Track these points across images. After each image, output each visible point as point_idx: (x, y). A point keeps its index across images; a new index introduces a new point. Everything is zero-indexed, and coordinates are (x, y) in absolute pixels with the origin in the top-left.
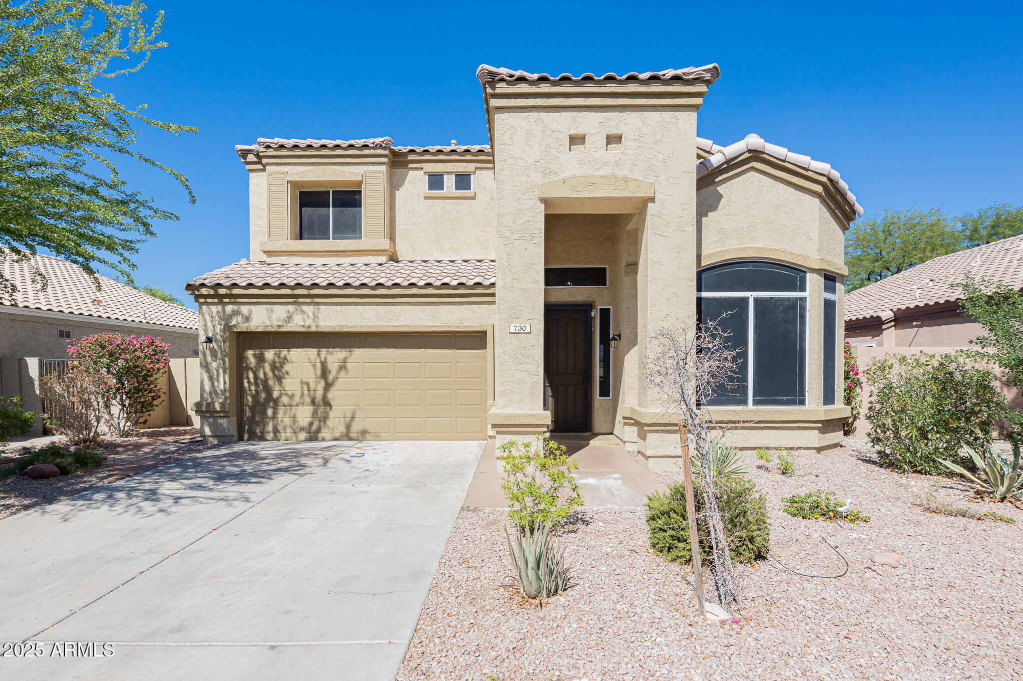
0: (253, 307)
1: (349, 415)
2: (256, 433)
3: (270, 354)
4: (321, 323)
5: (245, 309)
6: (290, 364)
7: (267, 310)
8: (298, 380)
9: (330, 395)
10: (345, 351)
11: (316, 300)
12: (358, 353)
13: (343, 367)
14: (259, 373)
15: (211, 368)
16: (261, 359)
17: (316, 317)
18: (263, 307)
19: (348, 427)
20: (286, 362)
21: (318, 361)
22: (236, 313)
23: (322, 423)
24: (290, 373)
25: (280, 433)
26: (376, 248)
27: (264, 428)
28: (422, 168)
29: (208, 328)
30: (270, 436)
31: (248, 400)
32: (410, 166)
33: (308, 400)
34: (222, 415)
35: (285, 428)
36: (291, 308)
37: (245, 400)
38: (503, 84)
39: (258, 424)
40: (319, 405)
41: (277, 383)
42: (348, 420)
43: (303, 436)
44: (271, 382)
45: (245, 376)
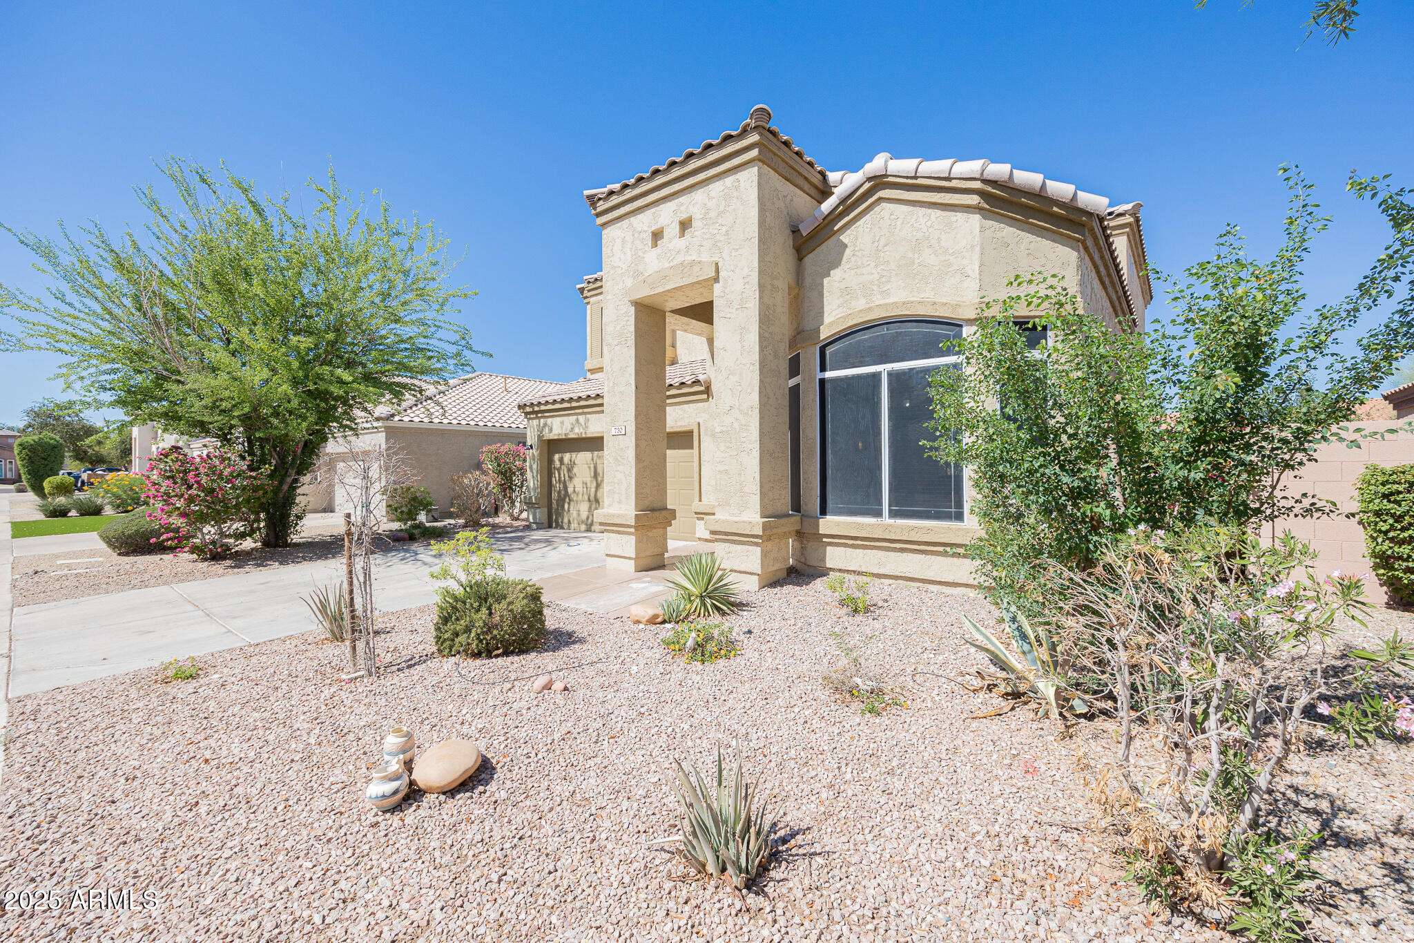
2: (558, 522)
3: (566, 458)
5: (549, 421)
6: (576, 466)
7: (559, 421)
8: (581, 481)
14: (561, 474)
15: (533, 469)
16: (561, 462)
18: (561, 418)
20: (574, 464)
21: (592, 462)
22: (545, 425)
23: (594, 517)
24: (577, 474)
25: (571, 523)
27: (563, 518)
29: (531, 437)
30: (566, 525)
31: (555, 495)
33: (586, 498)
34: (537, 506)
35: (574, 519)
38: (601, 202)
39: (559, 515)
40: (592, 502)
41: (570, 482)
43: (583, 527)
44: (567, 481)
45: (552, 475)
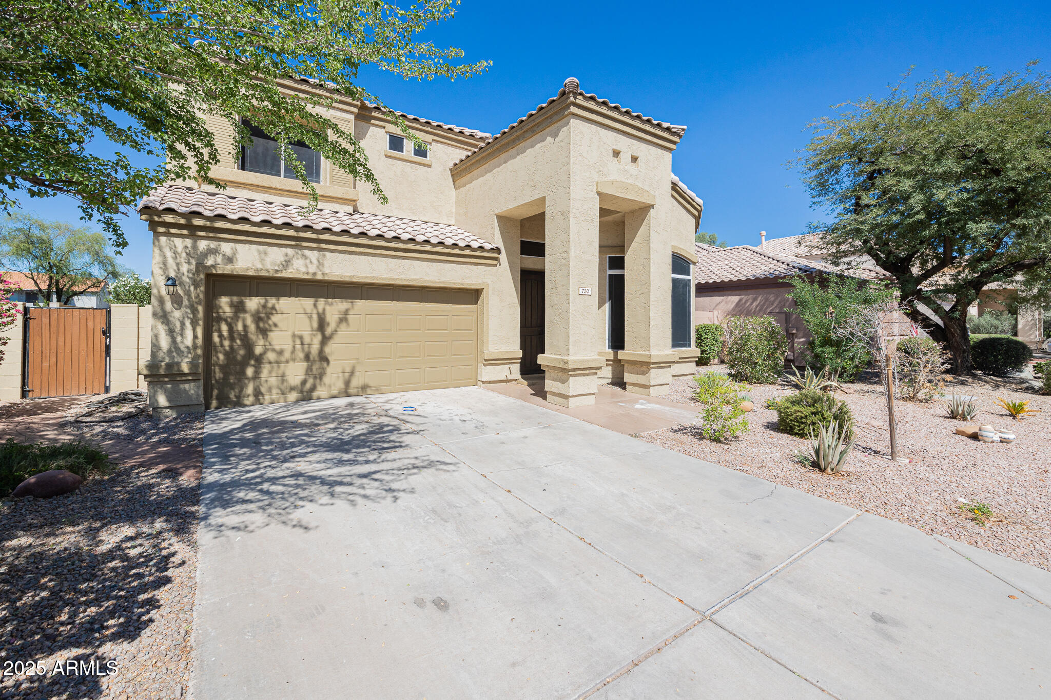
0: (239, 246)
1: (348, 370)
2: (229, 398)
3: (253, 303)
4: (326, 271)
5: (226, 248)
6: (279, 315)
7: (259, 252)
8: (290, 333)
9: (327, 350)
10: (346, 302)
11: (323, 246)
12: (360, 304)
13: (344, 319)
14: (236, 325)
15: (171, 319)
16: (239, 308)
17: (320, 264)
18: (254, 247)
19: (347, 383)
20: (274, 312)
21: (315, 312)
22: (215, 252)
23: (318, 380)
24: (279, 324)
25: (263, 395)
26: (345, 197)
27: (241, 390)
28: (384, 127)
29: (169, 266)
30: (249, 400)
31: (218, 358)
32: (373, 121)
34: (190, 378)
35: (270, 390)
36: (290, 251)
37: (214, 358)
39: (232, 387)
40: (314, 361)
41: (261, 337)
42: (347, 375)
43: (293, 396)
44: (252, 337)
45: (214, 328)
